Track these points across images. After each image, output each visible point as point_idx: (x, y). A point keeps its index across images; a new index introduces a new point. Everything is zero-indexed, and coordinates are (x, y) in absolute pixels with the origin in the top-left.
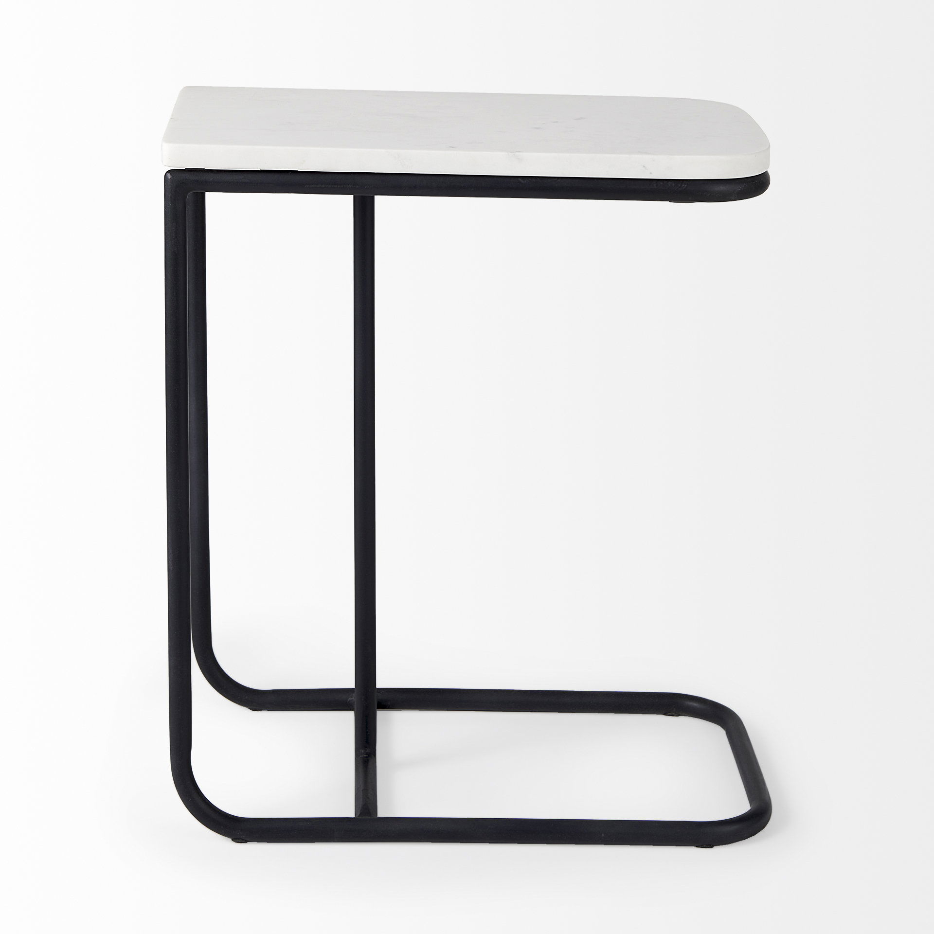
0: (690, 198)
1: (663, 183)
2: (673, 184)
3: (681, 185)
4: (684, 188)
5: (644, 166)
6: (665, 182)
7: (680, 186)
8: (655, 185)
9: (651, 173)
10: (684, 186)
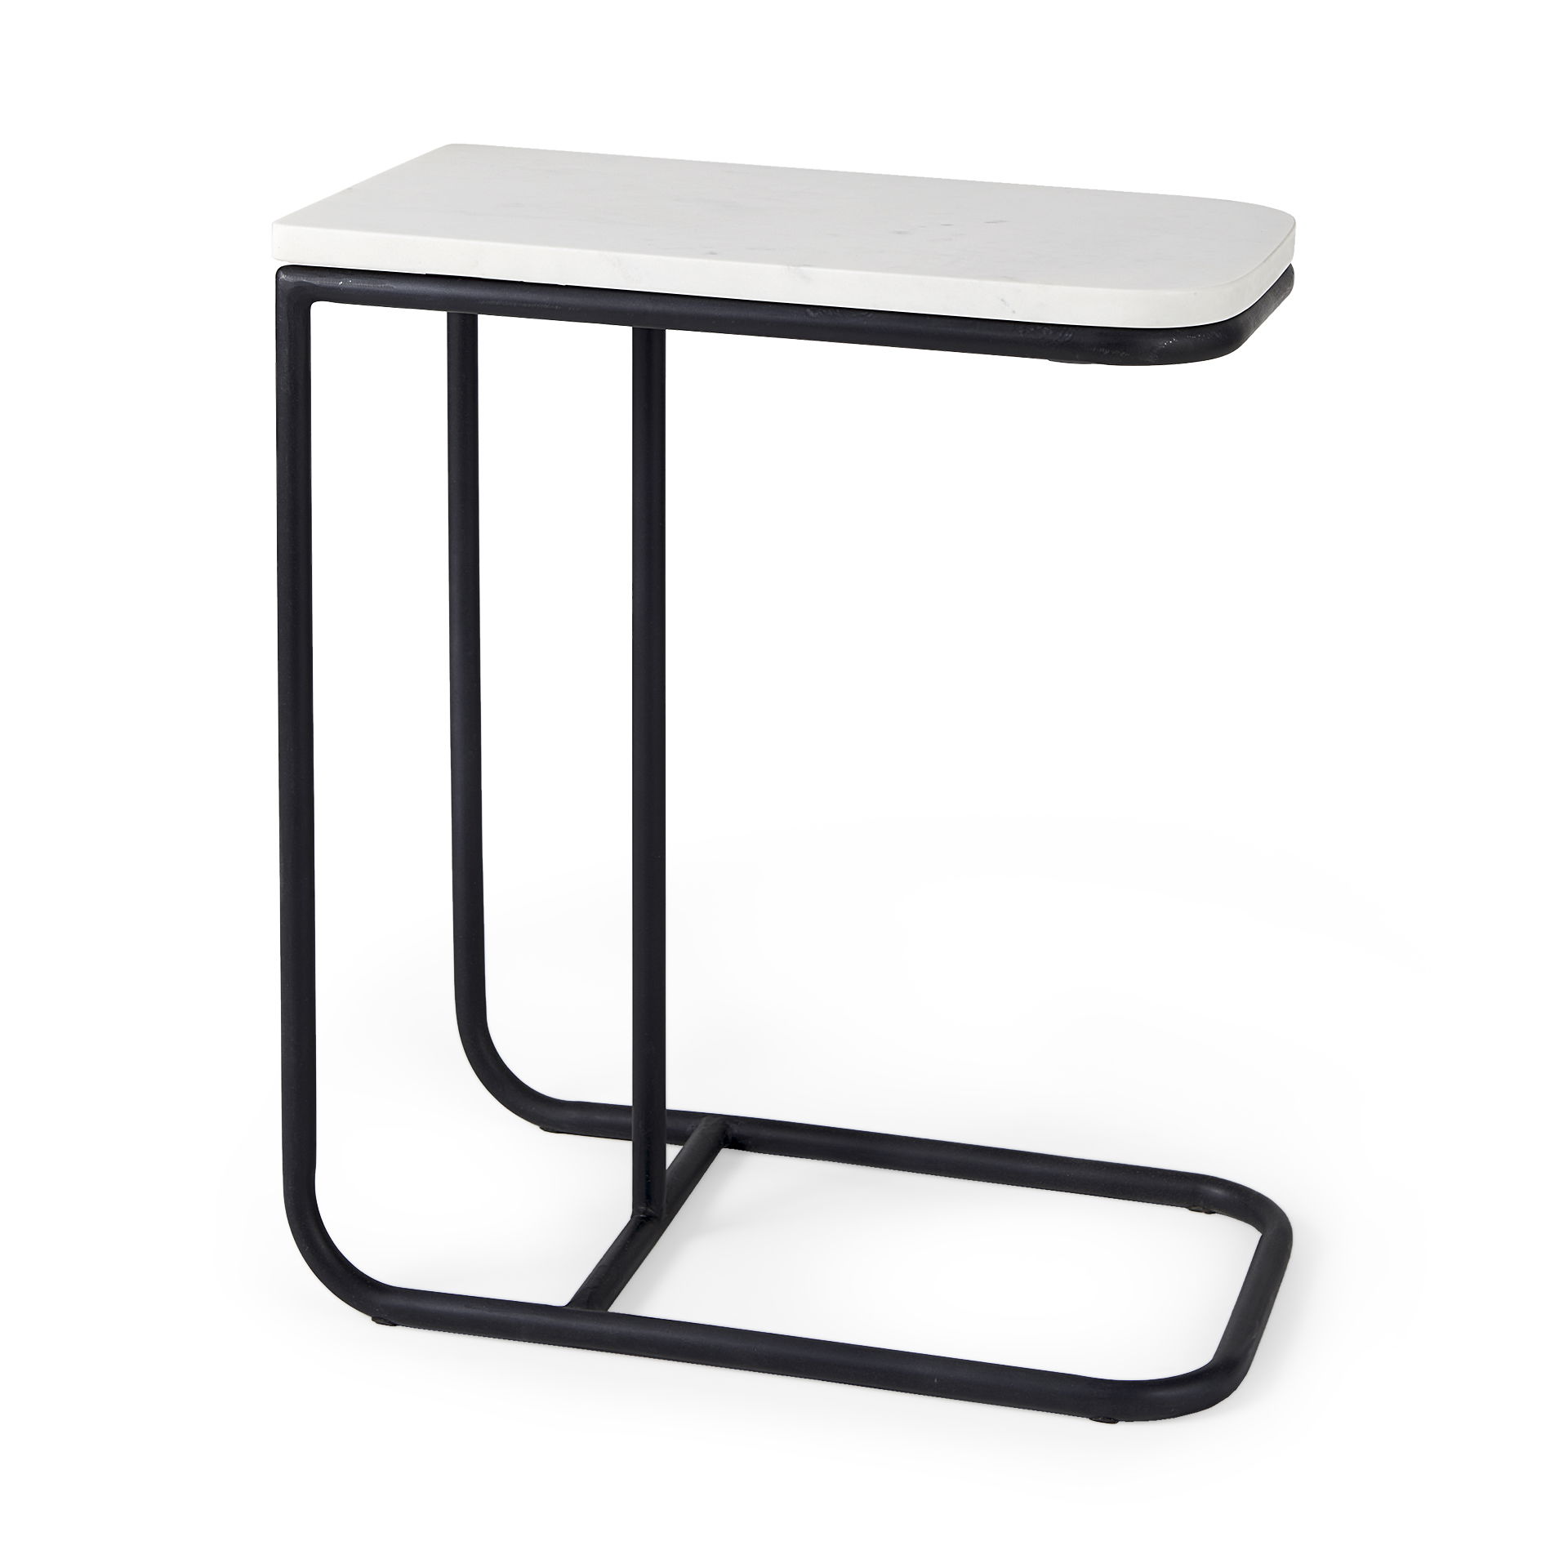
0: (1077, 357)
1: (1035, 329)
2: (1051, 332)
3: (1063, 334)
4: (1067, 339)
5: (1002, 300)
6: (1039, 327)
7: (1061, 335)
8: (1021, 331)
9: (1014, 312)
10: (1068, 336)
